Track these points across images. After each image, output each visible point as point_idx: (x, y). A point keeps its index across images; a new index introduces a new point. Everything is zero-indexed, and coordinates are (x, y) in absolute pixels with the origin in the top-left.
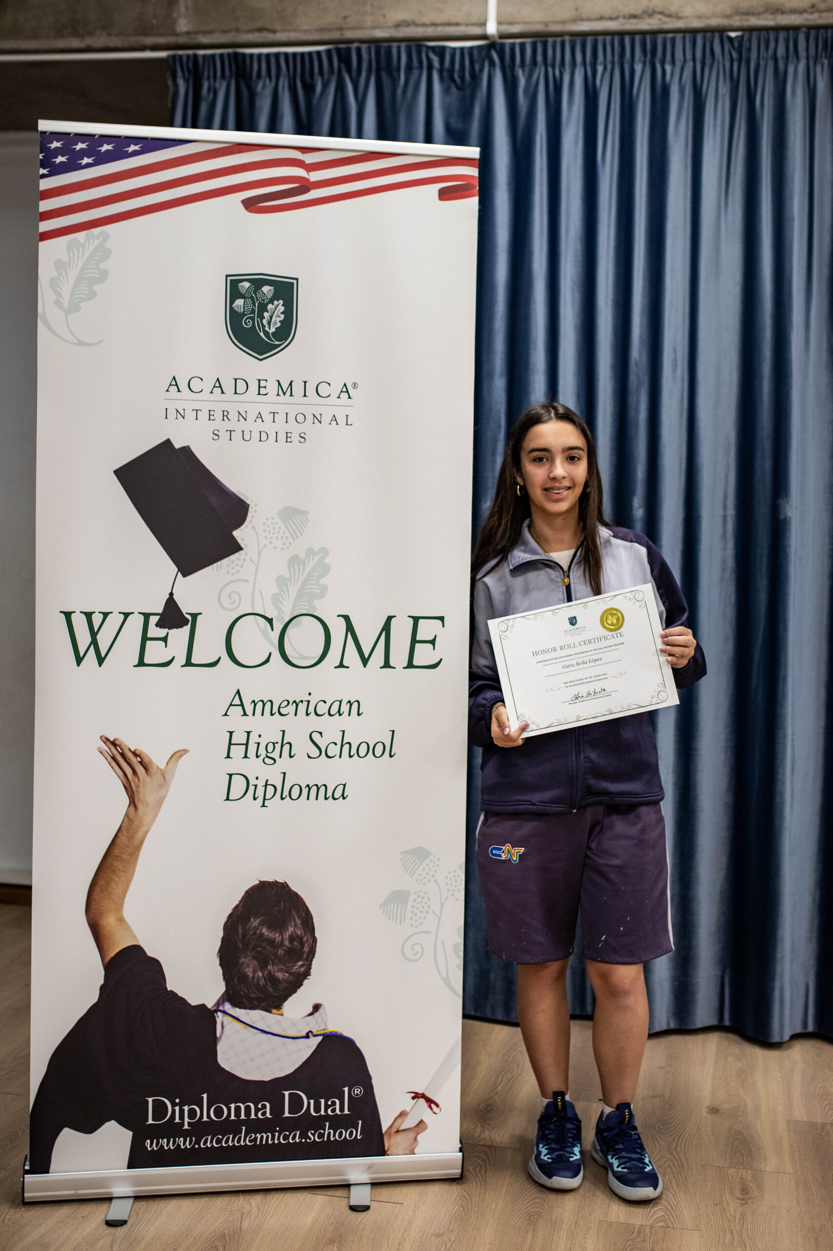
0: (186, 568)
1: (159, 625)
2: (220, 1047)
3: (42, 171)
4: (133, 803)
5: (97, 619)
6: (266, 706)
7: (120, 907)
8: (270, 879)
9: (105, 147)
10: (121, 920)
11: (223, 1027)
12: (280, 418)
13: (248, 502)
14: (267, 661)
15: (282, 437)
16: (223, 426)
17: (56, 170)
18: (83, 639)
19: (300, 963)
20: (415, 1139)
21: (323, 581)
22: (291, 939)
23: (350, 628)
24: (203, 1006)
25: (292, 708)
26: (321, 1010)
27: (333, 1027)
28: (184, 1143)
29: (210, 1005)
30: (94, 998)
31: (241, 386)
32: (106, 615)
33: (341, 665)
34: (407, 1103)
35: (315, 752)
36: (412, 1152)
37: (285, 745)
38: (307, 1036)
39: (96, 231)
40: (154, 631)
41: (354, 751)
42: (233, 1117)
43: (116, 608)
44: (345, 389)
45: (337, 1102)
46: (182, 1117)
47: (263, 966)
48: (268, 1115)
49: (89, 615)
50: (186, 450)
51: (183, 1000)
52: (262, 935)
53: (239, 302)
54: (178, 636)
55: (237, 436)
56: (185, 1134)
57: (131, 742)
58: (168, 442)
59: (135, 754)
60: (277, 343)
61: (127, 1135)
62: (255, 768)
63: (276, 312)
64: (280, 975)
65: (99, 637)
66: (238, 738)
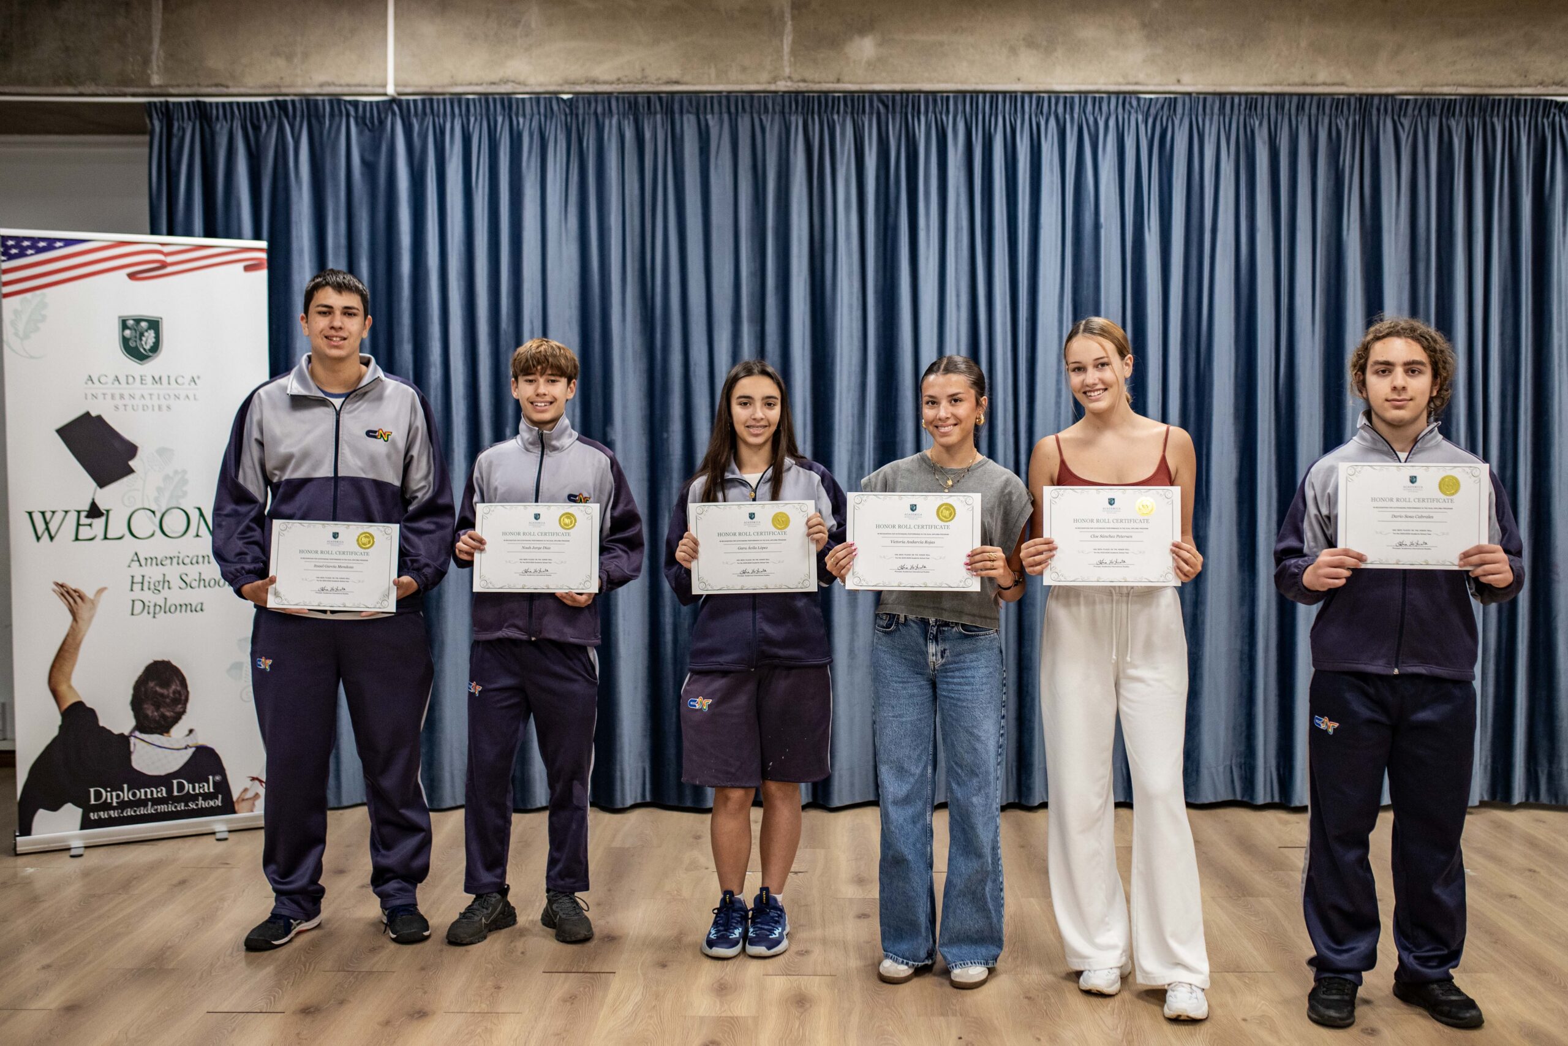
0: (102, 483)
1: (87, 517)
2: (134, 758)
3: (3, 258)
4: (75, 619)
5: (48, 515)
6: (153, 560)
7: (69, 679)
8: (159, 659)
9: (42, 244)
10: (70, 687)
11: (135, 745)
12: (155, 397)
13: (137, 444)
14: (153, 535)
15: (156, 408)
16: (120, 403)
17: (11, 257)
18: (40, 527)
19: (180, 706)
20: (254, 804)
21: (185, 489)
22: (174, 693)
23: (202, 515)
24: (122, 735)
25: (169, 561)
26: (194, 733)
27: (202, 742)
28: (114, 814)
29: (126, 733)
30: (55, 732)
31: (131, 380)
32: (54, 512)
33: (197, 536)
34: (248, 783)
35: (183, 585)
36: (252, 811)
37: (166, 582)
38: (186, 748)
39: (38, 292)
40: (83, 520)
41: (207, 584)
42: (143, 797)
43: (60, 508)
44: (193, 380)
45: (206, 784)
46: (112, 799)
47: (157, 707)
48: (165, 795)
49: (43, 513)
50: (99, 418)
51: (109, 732)
52: (156, 691)
53: (127, 333)
54: (99, 523)
55: (129, 408)
56: (114, 808)
57: (72, 585)
58: (88, 414)
59: (75, 591)
60: (150, 354)
61: (80, 811)
62: (148, 596)
63: (149, 337)
64: (168, 714)
65: (51, 526)
66: (138, 579)
